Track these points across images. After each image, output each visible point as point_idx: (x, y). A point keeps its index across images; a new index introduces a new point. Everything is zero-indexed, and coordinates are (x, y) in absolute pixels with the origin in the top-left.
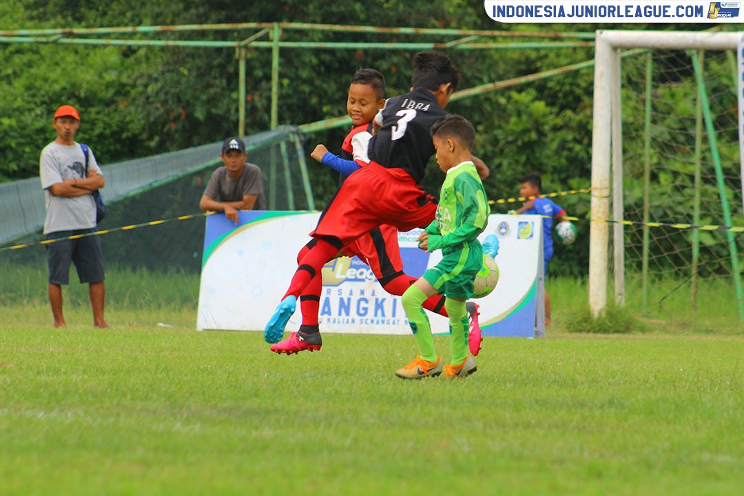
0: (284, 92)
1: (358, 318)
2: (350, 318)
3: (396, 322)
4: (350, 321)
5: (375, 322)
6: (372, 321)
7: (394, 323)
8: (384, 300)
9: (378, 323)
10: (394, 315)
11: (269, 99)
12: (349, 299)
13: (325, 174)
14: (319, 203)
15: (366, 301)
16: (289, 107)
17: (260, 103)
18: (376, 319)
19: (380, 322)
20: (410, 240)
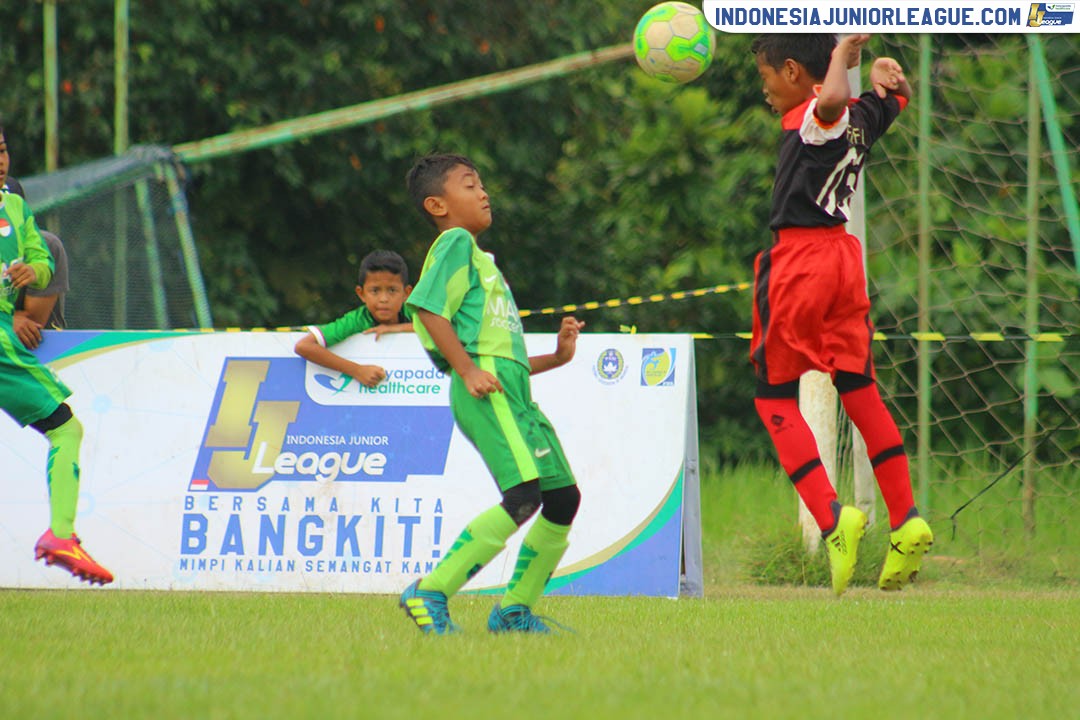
0: (143, 73)
1: (301, 560)
2: (284, 559)
3: (384, 567)
4: (285, 566)
5: (339, 566)
6: (332, 566)
7: (379, 569)
8: (356, 519)
9: (344, 569)
10: (378, 552)
11: (110, 90)
12: (282, 519)
13: (236, 250)
14: (221, 311)
15: (319, 522)
16: (155, 107)
17: (90, 97)
18: (339, 561)
19: (349, 567)
20: (411, 389)
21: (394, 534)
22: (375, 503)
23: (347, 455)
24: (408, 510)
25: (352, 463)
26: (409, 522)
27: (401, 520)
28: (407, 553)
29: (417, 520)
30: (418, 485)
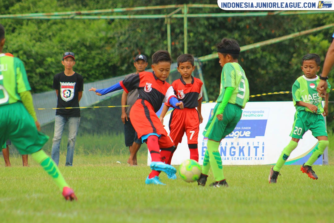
0: (191, 40)
1: (230, 157)
2: (226, 157)
3: (250, 158)
4: (226, 159)
5: (239, 159)
6: (238, 159)
7: (249, 159)
8: (243, 147)
9: (241, 159)
10: (249, 155)
11: (183, 44)
12: (226, 147)
13: (214, 82)
14: (211, 97)
15: (235, 148)
16: (194, 48)
17: (178, 46)
18: (240, 157)
19: (242, 159)
20: (256, 116)
21: (253, 150)
22: (248, 143)
23: (241, 132)
24: (256, 145)
25: (242, 134)
26: (256, 148)
27: (254, 147)
28: (256, 155)
29: (258, 147)
30: (258, 138)
